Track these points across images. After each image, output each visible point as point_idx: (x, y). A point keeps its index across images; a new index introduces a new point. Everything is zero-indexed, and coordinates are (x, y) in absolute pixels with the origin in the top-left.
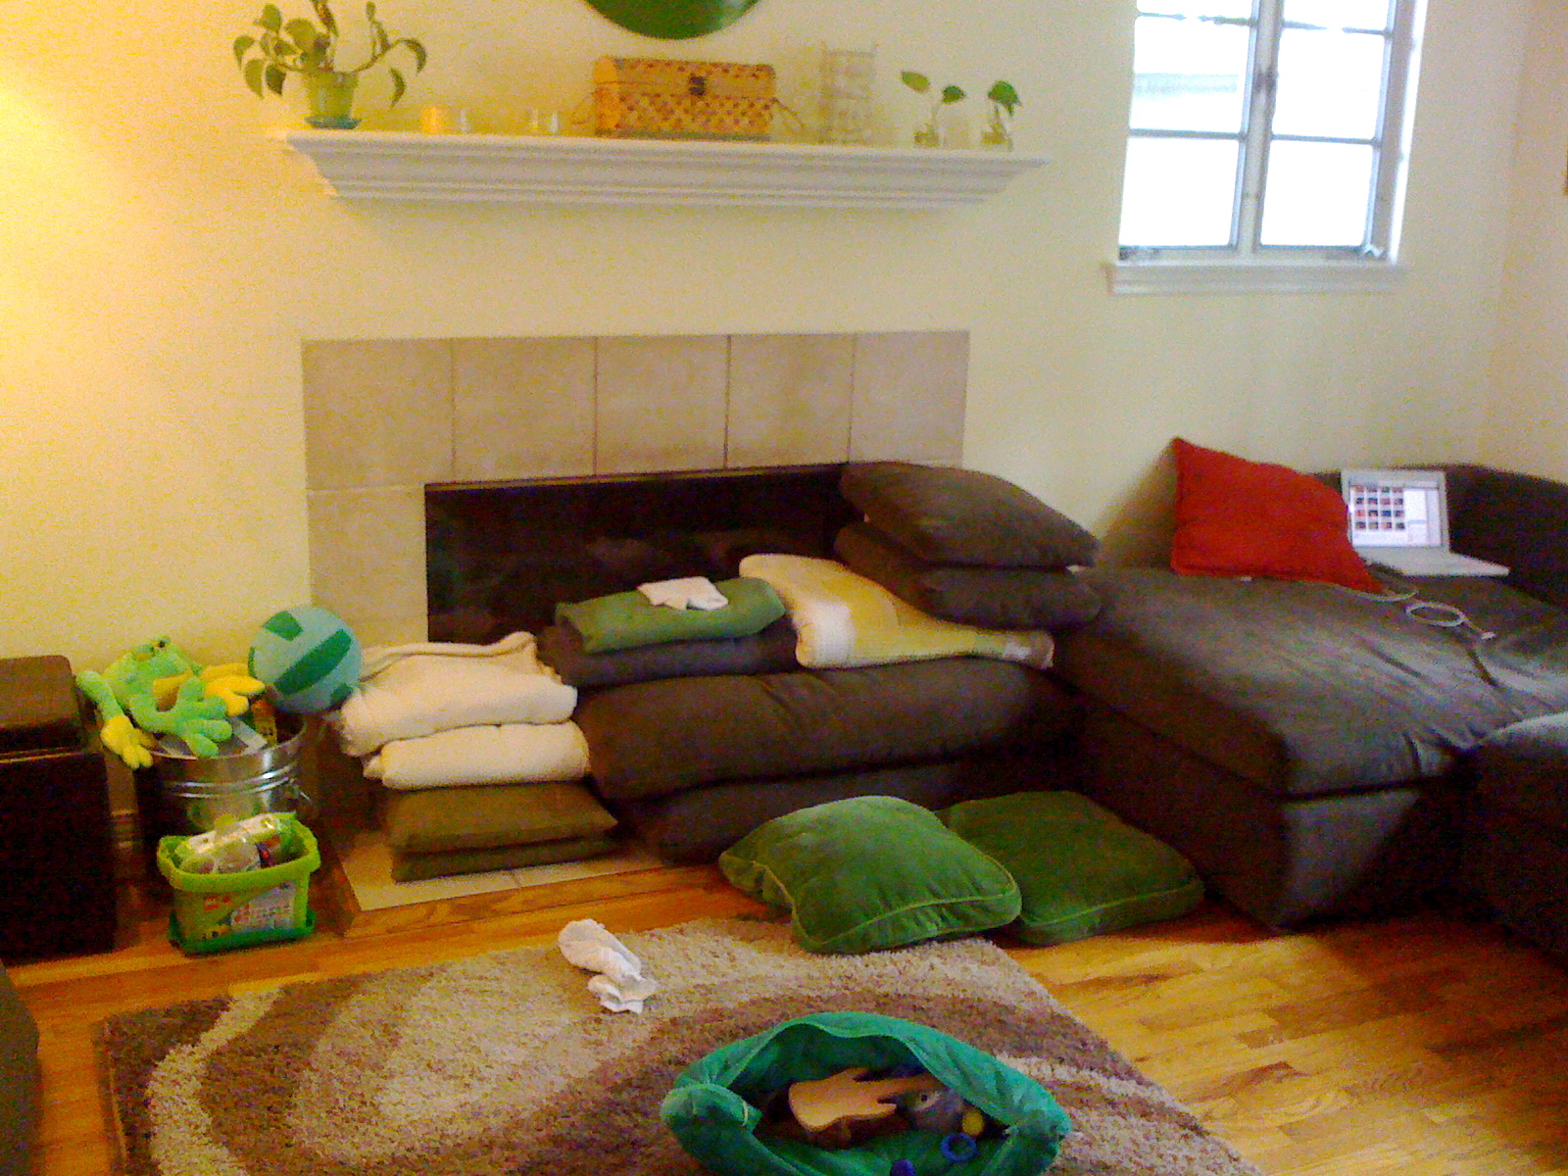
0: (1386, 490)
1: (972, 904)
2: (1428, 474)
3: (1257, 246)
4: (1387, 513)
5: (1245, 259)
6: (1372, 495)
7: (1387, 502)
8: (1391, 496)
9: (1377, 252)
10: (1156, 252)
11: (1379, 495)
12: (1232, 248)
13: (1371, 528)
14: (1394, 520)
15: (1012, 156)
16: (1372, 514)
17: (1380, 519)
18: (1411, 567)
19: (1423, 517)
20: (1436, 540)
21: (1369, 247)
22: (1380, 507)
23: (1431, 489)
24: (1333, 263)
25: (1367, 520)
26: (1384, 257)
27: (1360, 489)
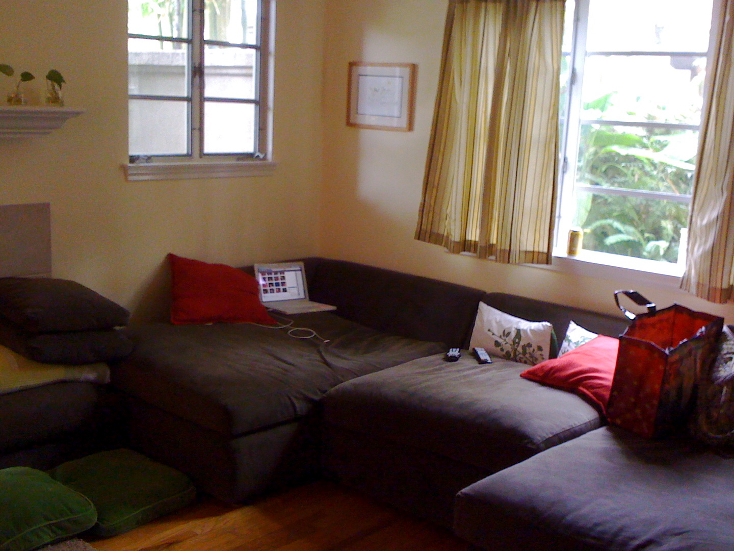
0: (276, 273)
1: (68, 520)
2: (295, 263)
3: (202, 154)
4: (277, 284)
5: (196, 161)
6: (270, 276)
7: (277, 279)
8: (279, 275)
9: (261, 156)
10: (149, 158)
11: (273, 276)
12: (189, 156)
13: (271, 292)
14: (281, 288)
15: (65, 109)
16: (271, 285)
17: (275, 288)
18: (290, 310)
19: (295, 285)
20: (302, 296)
21: (257, 154)
22: (274, 282)
23: (298, 270)
24: (240, 162)
25: (268, 288)
26: (265, 158)
27: (263, 274)
